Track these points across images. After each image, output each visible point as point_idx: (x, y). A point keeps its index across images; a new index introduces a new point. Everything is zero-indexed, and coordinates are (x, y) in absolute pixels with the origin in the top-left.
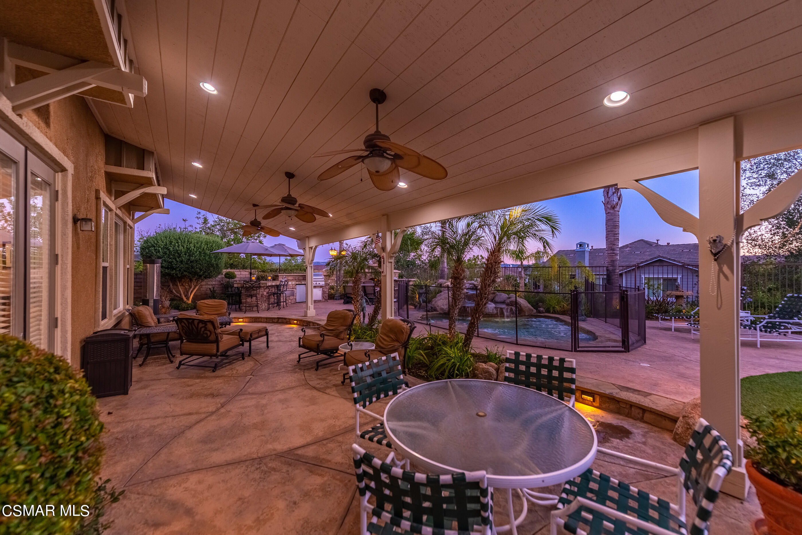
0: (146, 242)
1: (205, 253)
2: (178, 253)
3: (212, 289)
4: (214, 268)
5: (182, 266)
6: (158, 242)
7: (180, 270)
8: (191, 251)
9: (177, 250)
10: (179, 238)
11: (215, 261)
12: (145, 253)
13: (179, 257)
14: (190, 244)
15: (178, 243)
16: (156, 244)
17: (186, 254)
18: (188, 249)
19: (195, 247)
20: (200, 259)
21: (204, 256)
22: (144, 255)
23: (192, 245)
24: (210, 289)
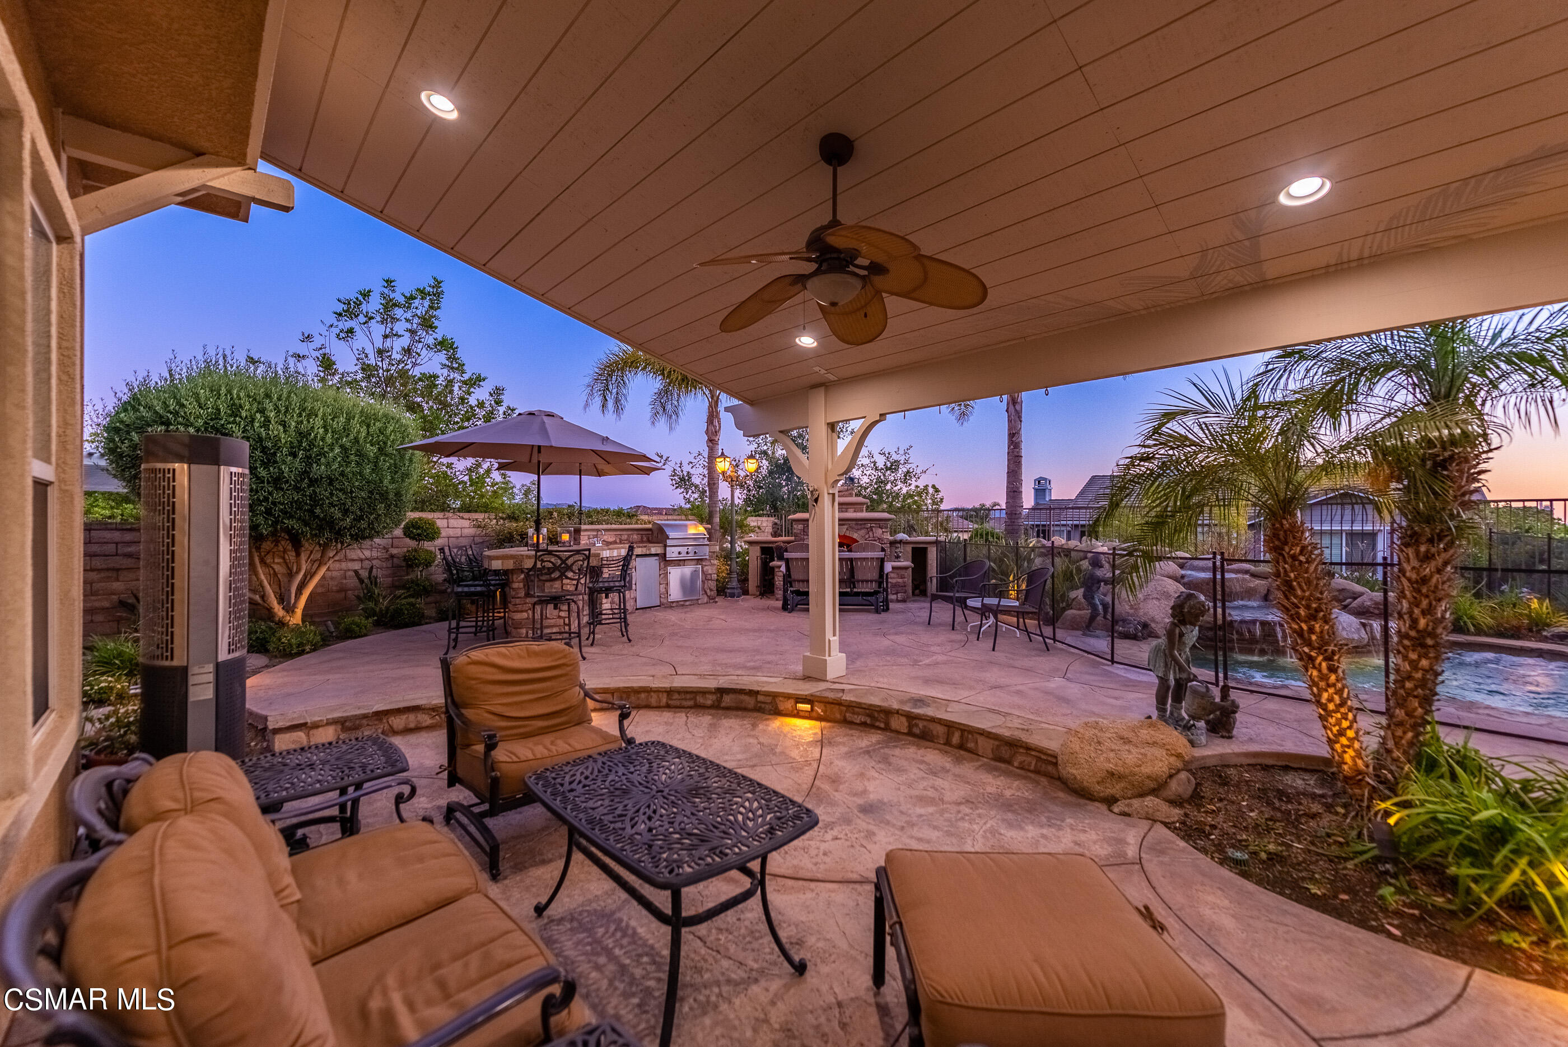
0: (132, 404)
1: (360, 454)
2: (264, 450)
3: (364, 574)
4: (388, 507)
5: (277, 496)
6: (183, 406)
7: (268, 512)
8: (311, 445)
9: (260, 439)
10: (268, 396)
11: (393, 481)
12: (124, 447)
13: (265, 465)
14: (309, 416)
15: (262, 411)
16: (176, 414)
17: (294, 455)
18: (302, 435)
19: (326, 431)
20: (342, 474)
21: (358, 464)
22: (121, 456)
23: (318, 422)
24: (356, 572)
